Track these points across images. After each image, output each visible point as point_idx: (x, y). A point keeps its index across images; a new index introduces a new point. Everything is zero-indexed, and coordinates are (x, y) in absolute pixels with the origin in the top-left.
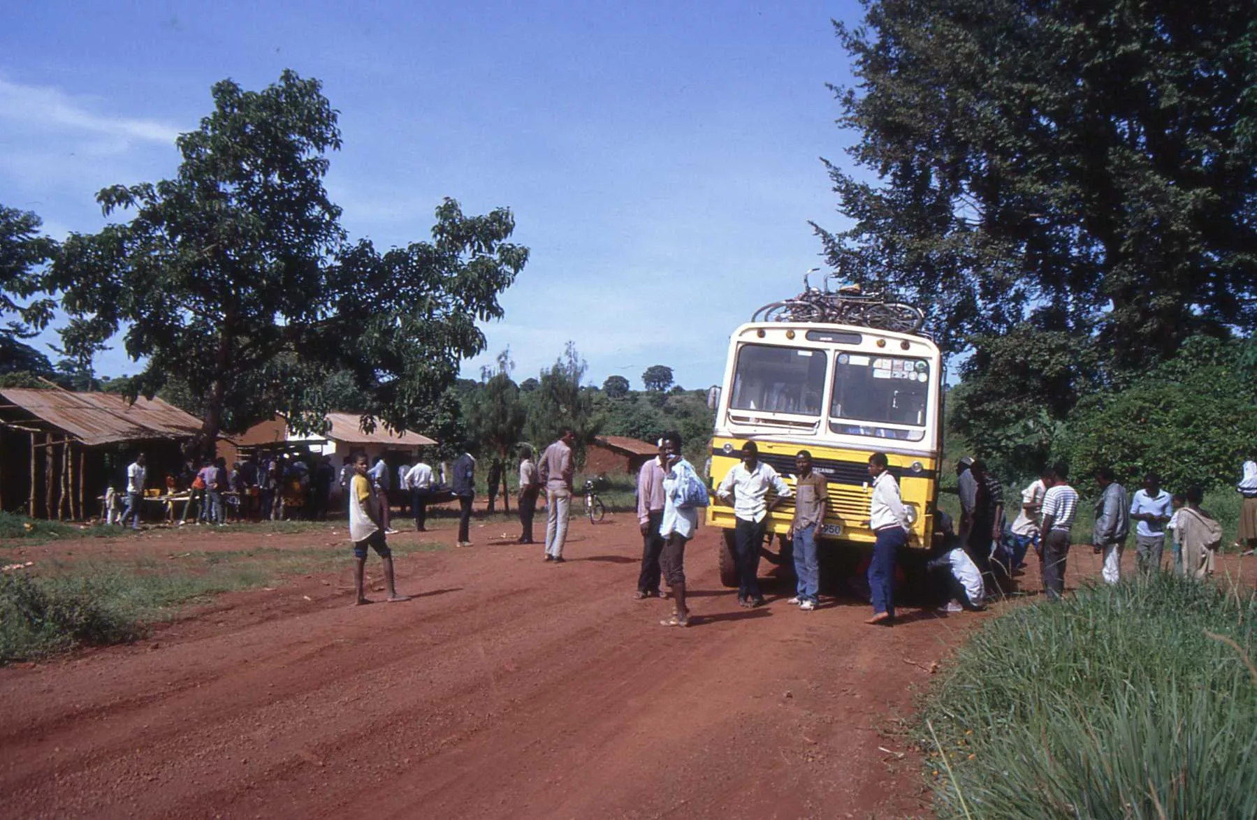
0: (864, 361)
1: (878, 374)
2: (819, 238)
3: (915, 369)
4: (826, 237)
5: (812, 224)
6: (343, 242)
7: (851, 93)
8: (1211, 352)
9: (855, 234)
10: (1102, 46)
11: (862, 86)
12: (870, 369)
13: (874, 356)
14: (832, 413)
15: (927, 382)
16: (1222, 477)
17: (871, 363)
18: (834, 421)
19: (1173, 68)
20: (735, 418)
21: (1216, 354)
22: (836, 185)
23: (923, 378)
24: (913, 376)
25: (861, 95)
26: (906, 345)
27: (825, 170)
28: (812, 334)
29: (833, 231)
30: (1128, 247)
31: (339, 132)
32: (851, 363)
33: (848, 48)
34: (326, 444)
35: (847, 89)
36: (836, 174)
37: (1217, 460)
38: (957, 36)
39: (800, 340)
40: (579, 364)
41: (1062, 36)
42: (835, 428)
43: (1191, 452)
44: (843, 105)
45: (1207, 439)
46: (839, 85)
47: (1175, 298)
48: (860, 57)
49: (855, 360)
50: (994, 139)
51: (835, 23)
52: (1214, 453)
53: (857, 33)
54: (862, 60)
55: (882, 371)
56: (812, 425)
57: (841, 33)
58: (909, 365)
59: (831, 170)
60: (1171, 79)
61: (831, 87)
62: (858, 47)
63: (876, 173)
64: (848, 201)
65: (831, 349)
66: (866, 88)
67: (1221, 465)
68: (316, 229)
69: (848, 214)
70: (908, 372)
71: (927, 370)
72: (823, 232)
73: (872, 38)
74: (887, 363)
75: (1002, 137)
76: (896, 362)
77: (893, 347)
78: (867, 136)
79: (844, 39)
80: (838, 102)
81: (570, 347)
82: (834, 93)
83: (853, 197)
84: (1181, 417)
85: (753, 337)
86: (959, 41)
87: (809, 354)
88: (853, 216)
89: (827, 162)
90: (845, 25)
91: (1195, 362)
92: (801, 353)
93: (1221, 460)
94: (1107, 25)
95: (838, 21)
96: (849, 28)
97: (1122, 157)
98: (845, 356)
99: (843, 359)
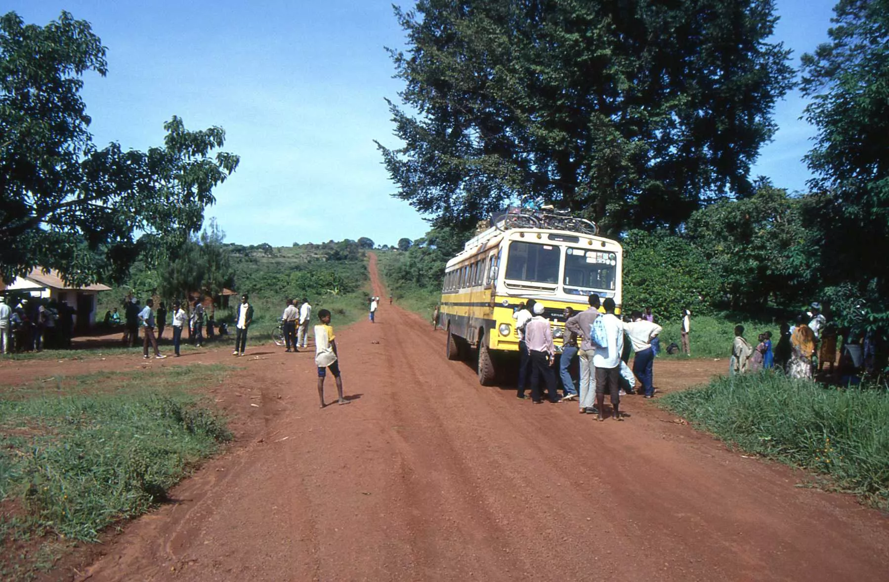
0: (581, 253)
1: (589, 261)
2: (381, 152)
3: (609, 258)
4: (386, 152)
5: (376, 142)
6: (89, 142)
7: (401, 55)
8: (643, 240)
9: (405, 151)
10: (587, 49)
11: (410, 51)
12: (584, 257)
13: (586, 250)
14: (565, 283)
15: (615, 265)
16: (663, 315)
17: (585, 254)
18: (566, 287)
19: (623, 66)
20: (509, 285)
21: (646, 242)
22: (393, 117)
23: (613, 263)
24: (608, 262)
25: (408, 57)
26: (603, 244)
27: (388, 107)
28: (552, 237)
29: (391, 148)
30: (594, 173)
31: (106, 64)
32: (574, 254)
33: (403, 25)
34: (44, 290)
35: (398, 52)
36: (394, 109)
37: (660, 305)
38: (494, 30)
39: (545, 240)
40: (220, 234)
41: (566, 40)
42: (566, 291)
43: (645, 300)
44: (395, 62)
45: (654, 293)
46: (393, 49)
47: (620, 205)
48: (410, 31)
49: (576, 253)
50: (517, 99)
51: (394, 7)
52: (658, 302)
53: (408, 15)
54: (411, 33)
55: (591, 259)
56: (554, 289)
57: (398, 14)
58: (606, 256)
59: (392, 107)
60: (623, 73)
61: (388, 49)
62: (407, 24)
63: (417, 111)
64: (401, 128)
65: (563, 246)
66: (413, 53)
67: (663, 308)
68: (65, 131)
69: (400, 137)
70: (605, 259)
71: (615, 259)
72: (383, 148)
73: (420, 18)
74: (593, 254)
75: (520, 98)
76: (599, 254)
77: (597, 245)
78: (410, 85)
79: (400, 18)
80: (392, 60)
81: (213, 221)
82: (390, 54)
83: (405, 126)
84: (638, 279)
85: (517, 238)
86: (496, 34)
87: (550, 248)
88: (404, 139)
89: (389, 102)
90: (401, 9)
91: (634, 246)
92: (545, 247)
93: (662, 306)
94: (592, 37)
95: (396, 5)
96: (404, 11)
97: (598, 118)
98: (571, 250)
99: (570, 252)
